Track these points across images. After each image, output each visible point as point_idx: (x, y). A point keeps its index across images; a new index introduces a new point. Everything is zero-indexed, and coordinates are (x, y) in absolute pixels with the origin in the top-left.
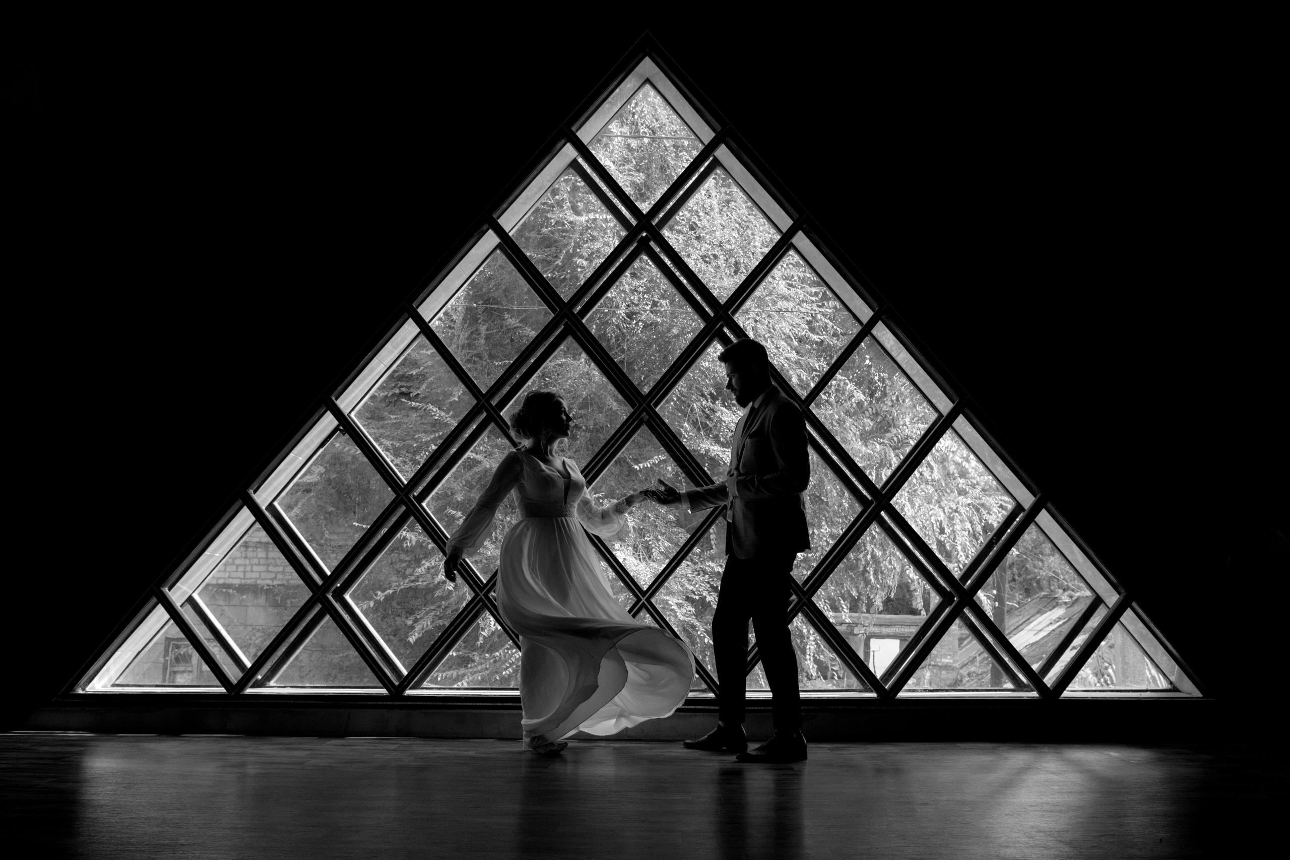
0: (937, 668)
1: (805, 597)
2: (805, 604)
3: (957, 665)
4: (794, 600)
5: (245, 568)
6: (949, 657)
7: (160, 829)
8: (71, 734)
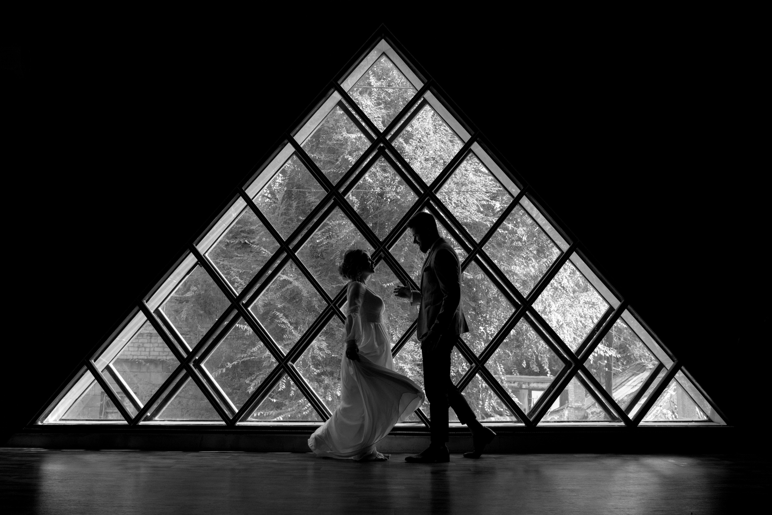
0: (572, 409)
1: (480, 364)
2: (480, 369)
3: (585, 407)
4: (473, 366)
5: (150, 349)
6: (579, 402)
7: (76, 507)
8: (33, 450)
